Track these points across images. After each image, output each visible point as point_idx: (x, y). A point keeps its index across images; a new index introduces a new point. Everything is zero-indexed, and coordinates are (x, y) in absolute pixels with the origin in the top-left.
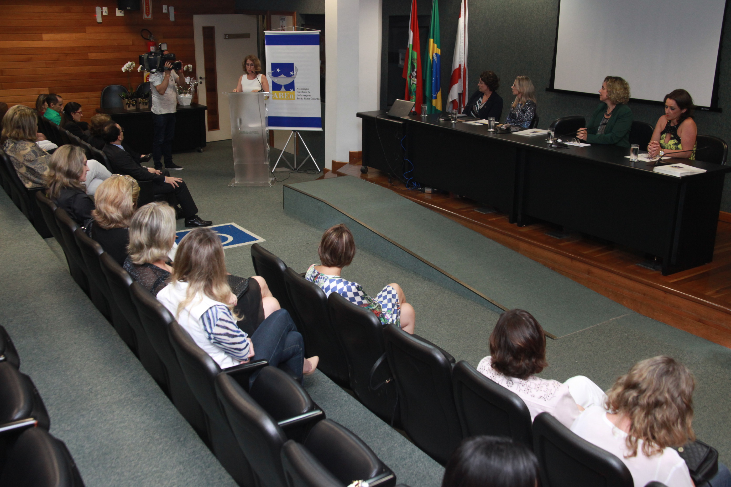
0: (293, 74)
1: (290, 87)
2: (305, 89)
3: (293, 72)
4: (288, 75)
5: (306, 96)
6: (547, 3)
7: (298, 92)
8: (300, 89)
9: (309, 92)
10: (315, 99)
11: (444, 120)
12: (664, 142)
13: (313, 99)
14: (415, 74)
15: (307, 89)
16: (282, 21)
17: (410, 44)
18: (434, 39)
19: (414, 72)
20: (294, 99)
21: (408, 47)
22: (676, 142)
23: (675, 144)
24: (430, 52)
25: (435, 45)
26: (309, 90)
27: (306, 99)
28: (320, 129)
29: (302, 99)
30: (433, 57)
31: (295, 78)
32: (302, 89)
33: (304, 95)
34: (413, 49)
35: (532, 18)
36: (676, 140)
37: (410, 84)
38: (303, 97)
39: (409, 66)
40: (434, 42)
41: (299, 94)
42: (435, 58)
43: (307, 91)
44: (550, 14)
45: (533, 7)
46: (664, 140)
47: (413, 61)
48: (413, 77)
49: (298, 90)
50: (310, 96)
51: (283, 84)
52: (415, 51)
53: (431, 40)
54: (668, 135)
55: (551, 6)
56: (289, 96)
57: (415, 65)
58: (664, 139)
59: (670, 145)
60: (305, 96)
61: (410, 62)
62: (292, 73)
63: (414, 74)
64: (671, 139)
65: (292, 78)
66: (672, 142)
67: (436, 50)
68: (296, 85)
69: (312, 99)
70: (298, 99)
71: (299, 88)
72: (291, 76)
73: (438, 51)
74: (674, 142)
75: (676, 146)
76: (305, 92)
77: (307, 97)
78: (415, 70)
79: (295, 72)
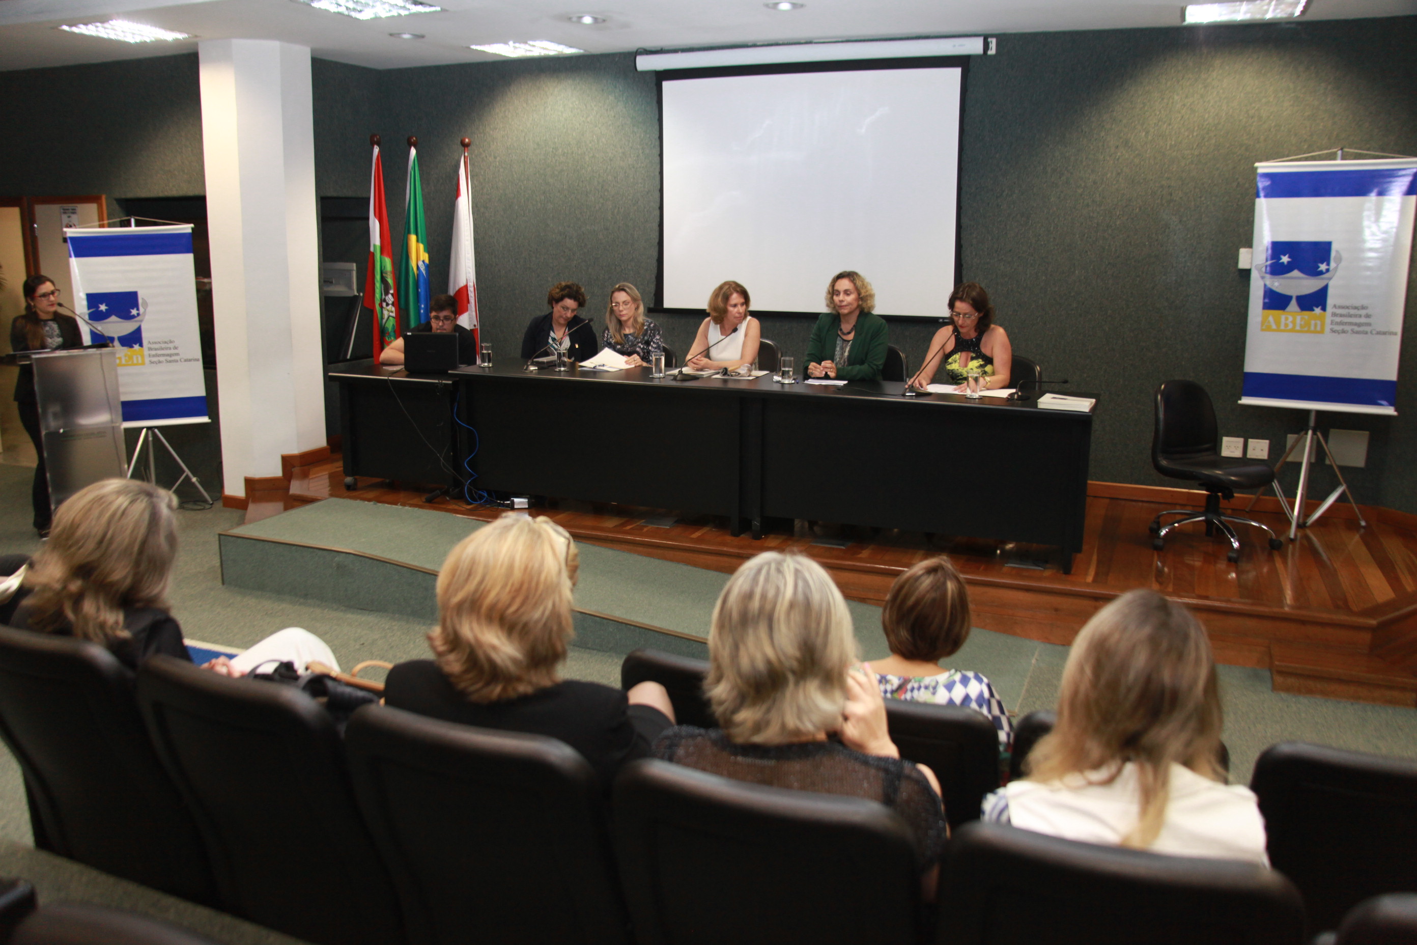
0: (138, 314)
1: (133, 339)
2: (166, 342)
3: (138, 309)
4: (127, 316)
5: (170, 355)
6: (633, 167)
7: (150, 349)
8: (156, 343)
9: (176, 348)
10: (190, 360)
11: (537, 368)
12: (959, 366)
13: (186, 361)
14: (392, 300)
15: (171, 342)
16: (68, 215)
17: (375, 246)
18: (417, 234)
19: (390, 296)
20: (143, 364)
21: (372, 249)
22: (982, 363)
23: (981, 366)
24: (412, 259)
25: (421, 246)
26: (176, 344)
27: (170, 362)
28: (205, 419)
29: (160, 362)
30: (418, 267)
31: (141, 321)
32: (159, 343)
33: (164, 355)
34: (382, 253)
35: (606, 194)
36: (980, 360)
37: (382, 318)
38: (162, 359)
39: (378, 284)
40: (418, 241)
41: (153, 352)
42: (422, 268)
43: (171, 345)
44: (642, 185)
45: (605, 174)
46: (959, 363)
47: (384, 275)
48: (388, 305)
49: (150, 346)
50: (177, 354)
51: (116, 336)
52: (387, 257)
53: (413, 238)
54: (964, 354)
55: (643, 172)
56: (131, 358)
57: (390, 281)
58: (958, 361)
59: (972, 369)
60: (168, 355)
61: (378, 277)
62: (134, 312)
63: (390, 299)
64: (972, 359)
65: (136, 321)
66: (974, 364)
67: (423, 256)
68: (145, 335)
69: (182, 360)
70: (152, 362)
71: (154, 341)
72: (134, 317)
73: (425, 257)
74: (979, 364)
75: (983, 369)
76: (167, 349)
77: (172, 358)
78: (392, 292)
79: (141, 310)
